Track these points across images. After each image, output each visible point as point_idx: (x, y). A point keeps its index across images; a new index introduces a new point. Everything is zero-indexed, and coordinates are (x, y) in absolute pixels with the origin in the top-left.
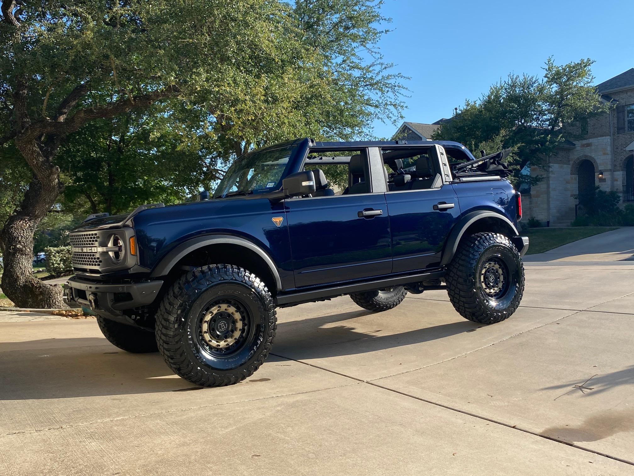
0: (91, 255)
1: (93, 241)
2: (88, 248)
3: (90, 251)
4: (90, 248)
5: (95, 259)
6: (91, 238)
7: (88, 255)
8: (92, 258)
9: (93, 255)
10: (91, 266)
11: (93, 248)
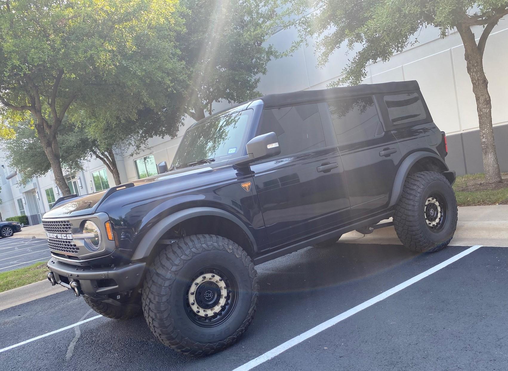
0: (66, 242)
1: (67, 228)
2: (63, 235)
3: (65, 238)
4: (65, 235)
5: (71, 245)
6: (64, 225)
7: (64, 242)
8: (68, 245)
9: (69, 242)
10: (68, 252)
11: (68, 235)
